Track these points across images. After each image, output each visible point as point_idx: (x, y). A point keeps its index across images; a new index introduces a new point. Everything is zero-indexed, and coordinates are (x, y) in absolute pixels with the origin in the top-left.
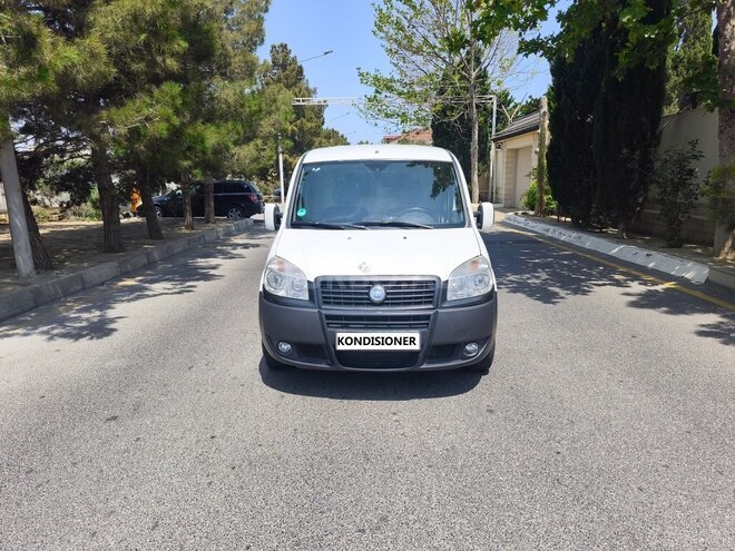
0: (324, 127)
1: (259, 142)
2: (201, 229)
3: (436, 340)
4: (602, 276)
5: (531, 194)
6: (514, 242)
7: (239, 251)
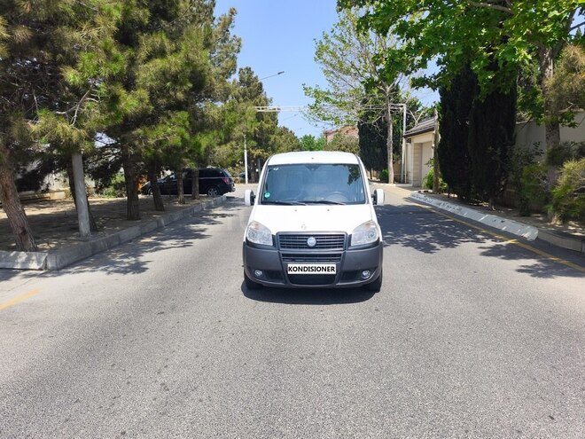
0: (278, 126)
1: (234, 143)
2: (190, 204)
3: (345, 268)
4: (469, 235)
5: (430, 178)
6: (414, 213)
7: (218, 219)
